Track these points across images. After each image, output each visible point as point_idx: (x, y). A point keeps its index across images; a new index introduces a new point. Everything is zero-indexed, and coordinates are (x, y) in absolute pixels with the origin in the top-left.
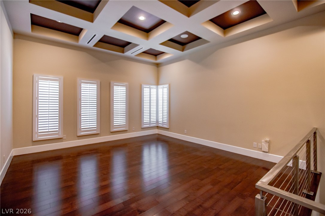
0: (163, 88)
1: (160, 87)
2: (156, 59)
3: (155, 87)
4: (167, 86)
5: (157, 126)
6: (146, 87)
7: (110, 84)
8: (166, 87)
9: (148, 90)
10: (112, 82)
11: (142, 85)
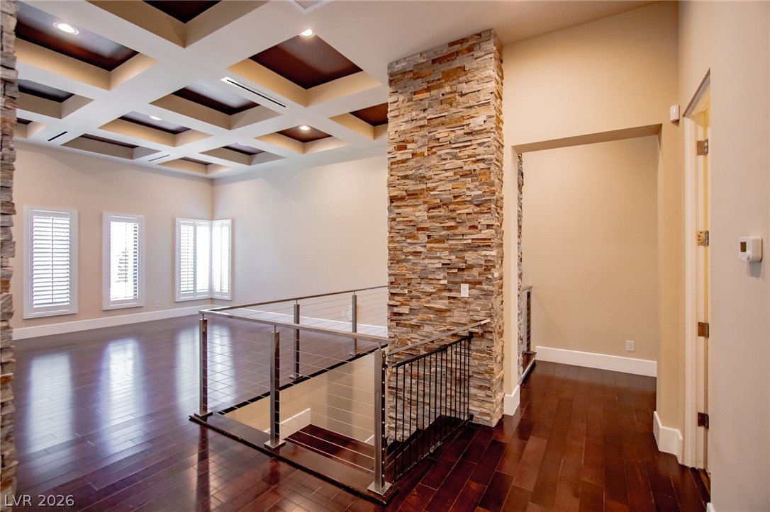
0: (222, 225)
1: (217, 223)
2: (206, 172)
3: (207, 223)
4: (229, 222)
5: (212, 299)
6: (185, 224)
7: (101, 216)
8: (226, 225)
9: (191, 228)
10: (105, 214)
11: (177, 219)
